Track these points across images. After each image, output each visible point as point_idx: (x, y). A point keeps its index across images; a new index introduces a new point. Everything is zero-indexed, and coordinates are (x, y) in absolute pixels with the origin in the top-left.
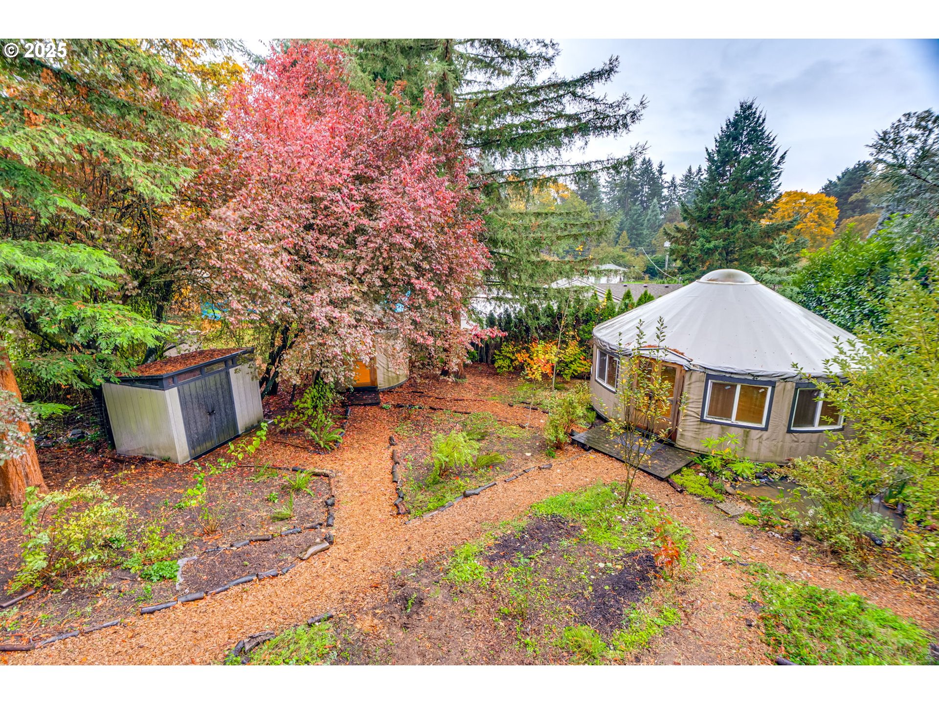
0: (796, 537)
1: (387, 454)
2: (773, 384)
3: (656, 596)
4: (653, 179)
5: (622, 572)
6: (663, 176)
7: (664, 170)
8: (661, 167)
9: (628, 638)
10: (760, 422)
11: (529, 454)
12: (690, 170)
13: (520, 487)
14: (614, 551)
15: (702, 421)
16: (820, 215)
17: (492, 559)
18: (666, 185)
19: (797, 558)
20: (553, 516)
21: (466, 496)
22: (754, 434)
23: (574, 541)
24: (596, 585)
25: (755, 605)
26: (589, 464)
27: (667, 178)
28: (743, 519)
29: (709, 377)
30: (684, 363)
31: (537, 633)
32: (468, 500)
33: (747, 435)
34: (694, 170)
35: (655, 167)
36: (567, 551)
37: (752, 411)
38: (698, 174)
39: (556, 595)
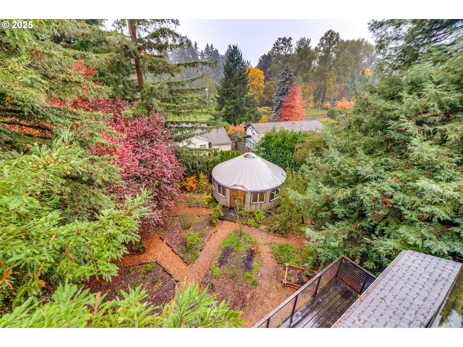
0: (275, 232)
1: (165, 245)
2: (266, 192)
3: (256, 259)
4: (193, 50)
5: (247, 256)
6: (197, 49)
7: (197, 46)
8: (196, 44)
9: (254, 271)
10: (263, 201)
11: (208, 228)
12: (208, 45)
13: (213, 241)
14: (244, 251)
15: (251, 204)
16: (259, 78)
17: (220, 266)
18: (199, 54)
19: (276, 237)
20: (226, 247)
21: (201, 250)
22: (263, 204)
23: (234, 252)
24: (244, 262)
25: (272, 253)
26: (226, 225)
27: (199, 50)
28: (265, 231)
29: (252, 193)
30: (245, 190)
31: (238, 278)
32: (202, 251)
33: (261, 205)
34: (210, 46)
35: (193, 44)
36: (234, 256)
37: (262, 199)
38: (211, 48)
39: (238, 268)
